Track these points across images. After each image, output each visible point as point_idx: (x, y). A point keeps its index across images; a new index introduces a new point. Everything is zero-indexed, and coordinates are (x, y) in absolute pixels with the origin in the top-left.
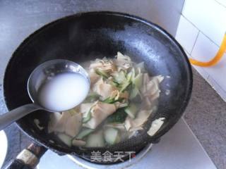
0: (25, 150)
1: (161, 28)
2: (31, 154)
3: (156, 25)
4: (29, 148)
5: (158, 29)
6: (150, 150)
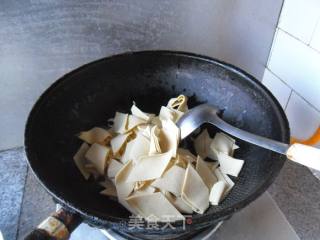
0: (49, 218)
1: (237, 69)
2: (59, 223)
3: (230, 65)
5: (235, 71)
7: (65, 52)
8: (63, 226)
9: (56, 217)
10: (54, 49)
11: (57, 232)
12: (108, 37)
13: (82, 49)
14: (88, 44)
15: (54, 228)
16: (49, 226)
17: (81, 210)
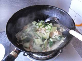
0: (13, 51)
4: (14, 50)
6: (59, 55)
7: (18, 6)
8: (16, 54)
9: (14, 51)
10: (16, 5)
11: (15, 55)
12: (29, 1)
13: (23, 4)
14: (24, 3)
15: (14, 54)
16: (13, 54)
17: (21, 49)
